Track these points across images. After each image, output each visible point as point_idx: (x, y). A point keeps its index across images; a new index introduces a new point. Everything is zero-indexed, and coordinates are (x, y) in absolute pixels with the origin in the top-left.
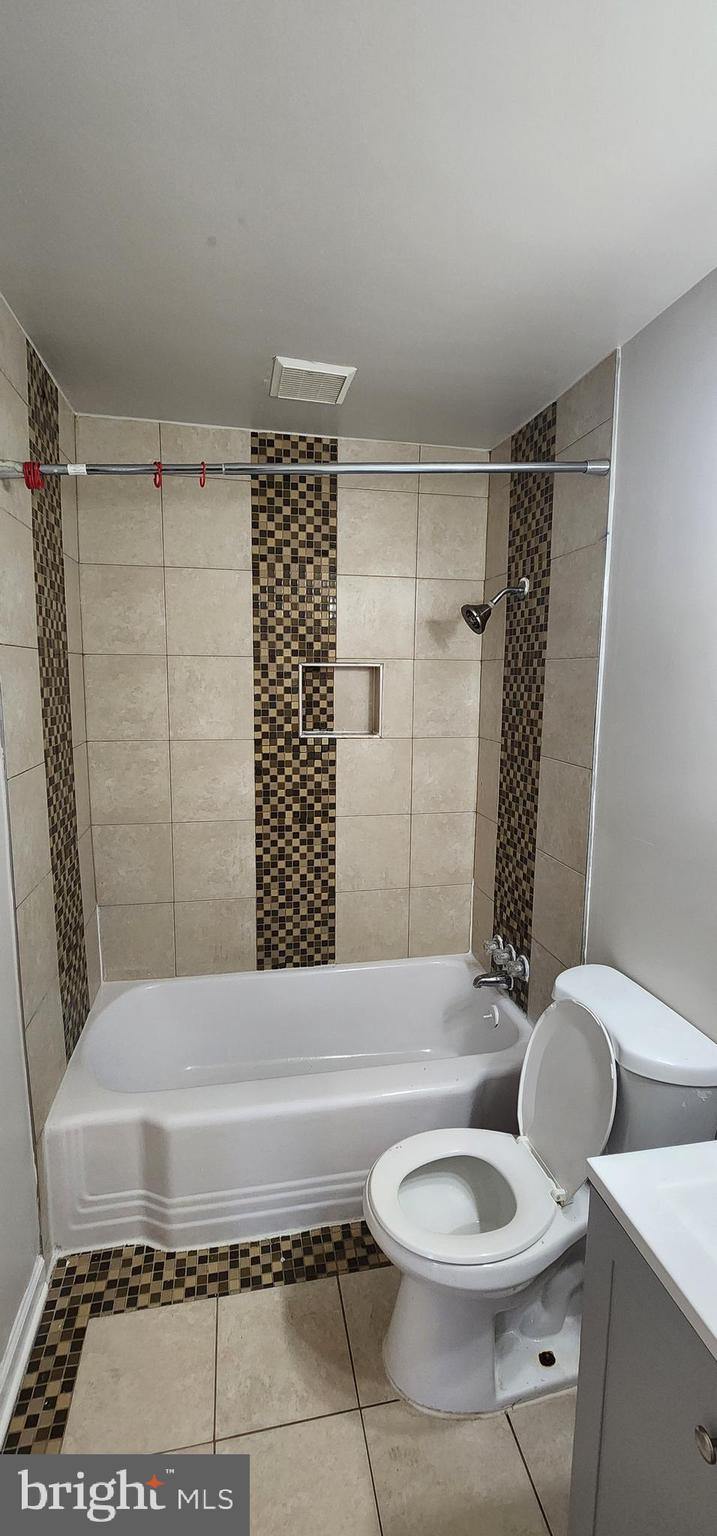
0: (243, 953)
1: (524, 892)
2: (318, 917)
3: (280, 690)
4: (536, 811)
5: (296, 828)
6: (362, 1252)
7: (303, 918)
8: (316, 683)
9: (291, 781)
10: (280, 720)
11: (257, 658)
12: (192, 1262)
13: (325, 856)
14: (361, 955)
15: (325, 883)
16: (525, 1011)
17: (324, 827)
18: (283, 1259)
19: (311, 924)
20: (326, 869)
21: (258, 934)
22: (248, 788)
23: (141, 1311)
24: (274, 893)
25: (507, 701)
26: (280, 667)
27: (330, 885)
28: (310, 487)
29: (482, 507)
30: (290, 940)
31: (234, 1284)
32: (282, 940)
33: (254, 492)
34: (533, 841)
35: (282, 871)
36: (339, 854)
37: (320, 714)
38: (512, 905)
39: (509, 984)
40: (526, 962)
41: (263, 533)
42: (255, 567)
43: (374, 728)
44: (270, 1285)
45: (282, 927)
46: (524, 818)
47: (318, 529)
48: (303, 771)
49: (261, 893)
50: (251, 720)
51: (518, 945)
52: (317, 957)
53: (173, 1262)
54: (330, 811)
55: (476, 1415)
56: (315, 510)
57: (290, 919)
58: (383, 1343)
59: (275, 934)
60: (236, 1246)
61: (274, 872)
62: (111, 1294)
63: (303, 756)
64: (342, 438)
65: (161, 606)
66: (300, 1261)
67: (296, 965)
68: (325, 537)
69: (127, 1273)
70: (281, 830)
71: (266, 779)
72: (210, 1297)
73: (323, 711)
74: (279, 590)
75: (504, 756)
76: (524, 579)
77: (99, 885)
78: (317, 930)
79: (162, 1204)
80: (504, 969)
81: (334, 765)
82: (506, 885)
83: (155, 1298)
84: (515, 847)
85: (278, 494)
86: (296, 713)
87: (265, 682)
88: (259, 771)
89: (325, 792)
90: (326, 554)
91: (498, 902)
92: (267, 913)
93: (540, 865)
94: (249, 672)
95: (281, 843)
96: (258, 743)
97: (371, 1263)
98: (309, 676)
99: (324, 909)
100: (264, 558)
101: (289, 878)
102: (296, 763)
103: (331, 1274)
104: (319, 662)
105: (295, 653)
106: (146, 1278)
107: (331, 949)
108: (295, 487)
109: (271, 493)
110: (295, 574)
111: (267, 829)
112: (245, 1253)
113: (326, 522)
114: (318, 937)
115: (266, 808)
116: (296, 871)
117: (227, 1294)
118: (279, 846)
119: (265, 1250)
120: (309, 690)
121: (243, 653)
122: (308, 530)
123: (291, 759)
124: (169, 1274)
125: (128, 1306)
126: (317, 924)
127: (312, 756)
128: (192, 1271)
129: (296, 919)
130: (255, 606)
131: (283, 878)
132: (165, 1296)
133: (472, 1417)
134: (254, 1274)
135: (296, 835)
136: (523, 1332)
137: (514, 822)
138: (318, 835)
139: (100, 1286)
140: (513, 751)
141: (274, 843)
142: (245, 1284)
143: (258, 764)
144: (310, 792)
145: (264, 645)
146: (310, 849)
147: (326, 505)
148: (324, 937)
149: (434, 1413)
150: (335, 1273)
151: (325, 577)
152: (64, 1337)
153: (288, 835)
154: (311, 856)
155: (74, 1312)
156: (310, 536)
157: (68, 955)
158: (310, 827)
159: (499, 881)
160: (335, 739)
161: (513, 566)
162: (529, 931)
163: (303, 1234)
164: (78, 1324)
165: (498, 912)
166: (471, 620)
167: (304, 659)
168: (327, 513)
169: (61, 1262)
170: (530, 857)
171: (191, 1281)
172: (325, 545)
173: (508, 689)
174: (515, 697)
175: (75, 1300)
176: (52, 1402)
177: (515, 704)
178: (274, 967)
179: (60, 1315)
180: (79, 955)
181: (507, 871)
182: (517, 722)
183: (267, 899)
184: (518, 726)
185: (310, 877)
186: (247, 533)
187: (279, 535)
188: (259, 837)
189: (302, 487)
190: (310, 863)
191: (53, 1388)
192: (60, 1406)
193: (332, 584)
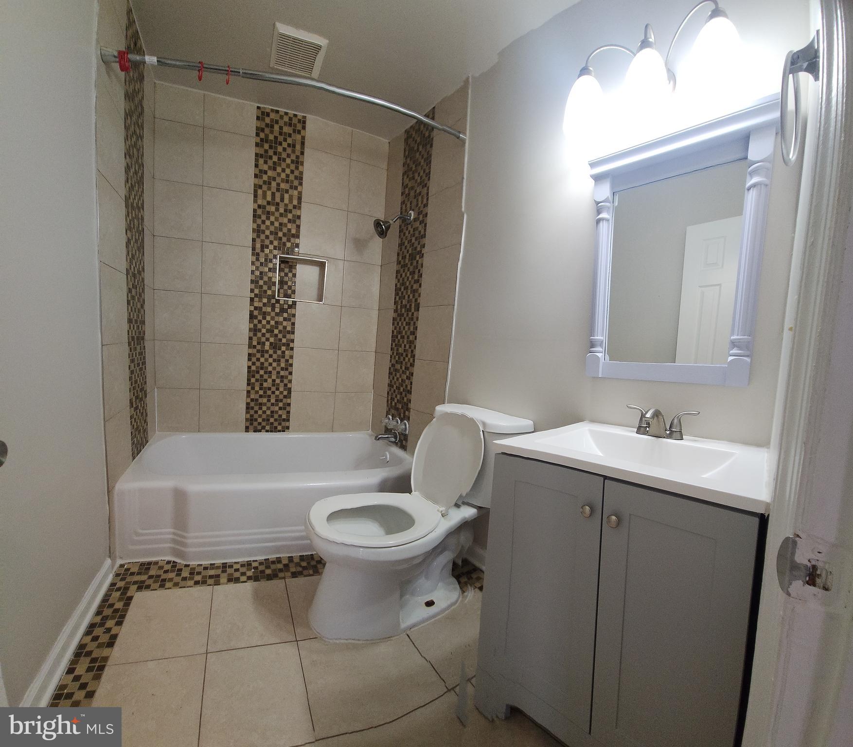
0: (238, 422)
1: (406, 386)
2: (281, 405)
3: (266, 269)
4: (416, 339)
5: (271, 352)
6: (300, 569)
7: (273, 404)
8: (287, 271)
9: (269, 324)
10: (265, 288)
11: (254, 249)
12: (199, 569)
13: (287, 369)
14: (304, 428)
15: (286, 385)
16: (406, 450)
17: (287, 353)
18: (253, 570)
19: (277, 408)
20: (286, 377)
21: (246, 411)
22: (245, 326)
23: (168, 590)
24: (257, 388)
25: (398, 284)
26: (266, 255)
27: (288, 386)
28: (289, 145)
29: (383, 175)
30: (264, 416)
31: (223, 580)
32: (260, 416)
33: (257, 145)
34: (414, 357)
35: (262, 376)
36: (295, 369)
38: (399, 396)
39: (396, 438)
40: (407, 423)
41: (261, 171)
42: (255, 192)
43: (320, 299)
44: (245, 582)
45: (260, 409)
46: (408, 346)
47: (292, 172)
48: (277, 319)
49: (249, 388)
50: (249, 286)
51: (402, 415)
52: (279, 428)
53: (189, 568)
54: (291, 344)
56: (292, 160)
57: (266, 403)
59: (256, 412)
60: (226, 563)
61: (257, 376)
62: (150, 582)
63: (277, 310)
64: (309, 116)
65: (201, 210)
66: (263, 572)
67: (267, 431)
68: (296, 178)
69: (161, 572)
70: (263, 352)
71: (256, 321)
72: (209, 585)
73: (290, 287)
74: (268, 208)
75: (395, 315)
76: (411, 212)
77: (157, 375)
78: (280, 412)
79: (183, 537)
81: (295, 317)
82: (395, 386)
83: (176, 585)
84: (401, 363)
85: (271, 147)
86: (275, 283)
87: (258, 264)
88: (252, 317)
89: (289, 332)
90: (296, 188)
91: (390, 398)
92: (252, 400)
93: (416, 370)
94: (250, 258)
95: (262, 360)
96: (252, 300)
97: (305, 574)
98: (283, 266)
99: (285, 400)
100: (260, 187)
101: (266, 381)
102: (273, 314)
103: (281, 578)
104: (289, 255)
105: (275, 248)
106: (171, 575)
107: (287, 424)
108: (281, 144)
109: (266, 146)
110: (278, 195)
111: (254, 351)
112: (231, 566)
113: (297, 168)
114: (280, 416)
115: (255, 338)
116: (270, 377)
117: (219, 585)
119: (243, 566)
120: (283, 274)
121: (246, 245)
122: (287, 172)
123: (270, 311)
124: (185, 573)
125: (159, 588)
126: (280, 408)
127: (283, 310)
128: (199, 573)
129: (269, 404)
130: (254, 216)
131: (262, 380)
132: (182, 583)
134: (235, 577)
135: (271, 356)
137: (401, 350)
138: (283, 357)
139: (144, 577)
140: (401, 311)
141: (258, 360)
142: (230, 580)
143: (251, 313)
144: (280, 332)
145: (258, 241)
146: (279, 365)
147: (297, 157)
148: (284, 417)
150: (284, 578)
151: (295, 202)
152: (120, 600)
153: (267, 356)
154: (278, 369)
155: (126, 589)
156: (288, 176)
157: (136, 401)
158: (279, 352)
159: (390, 385)
160: (296, 301)
161: (404, 206)
162: (409, 407)
163: (265, 560)
164: (129, 594)
165: (389, 403)
166: (379, 230)
167: (281, 252)
168: (298, 163)
169: (122, 566)
170: (411, 366)
171: (198, 578)
172: (296, 183)
173: (399, 277)
174: (403, 280)
175: (127, 583)
176: (109, 630)
177: (403, 284)
178: (255, 431)
179: (118, 589)
180: (144, 407)
181: (395, 378)
182: (404, 294)
183: (252, 392)
184: (405, 296)
185: (278, 381)
186: (252, 170)
187: (270, 173)
188: (250, 355)
189: (285, 145)
190: (278, 373)
191: (110, 623)
192: (113, 632)
193: (298, 207)
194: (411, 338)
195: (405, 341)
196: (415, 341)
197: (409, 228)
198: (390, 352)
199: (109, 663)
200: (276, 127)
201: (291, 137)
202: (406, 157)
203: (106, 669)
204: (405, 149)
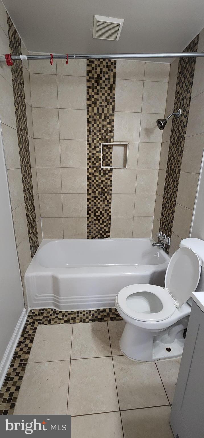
0: (83, 233)
1: (170, 217)
2: (105, 224)
3: (95, 152)
4: (177, 191)
5: (99, 197)
6: (115, 316)
7: (101, 224)
8: (107, 150)
9: (98, 182)
10: (95, 162)
11: (88, 141)
12: (66, 314)
13: (108, 206)
14: (118, 236)
16: (168, 254)
17: (108, 197)
18: (92, 316)
19: (103, 226)
20: (108, 210)
21: (87, 228)
22: (85, 183)
23: (52, 325)
24: (92, 216)
25: (170, 155)
26: (95, 144)
27: (109, 215)
28: (106, 79)
29: (166, 86)
30: (97, 230)
31: (78, 321)
32: (95, 230)
33: (88, 81)
34: (175, 201)
35: (95, 210)
36: (112, 205)
37: (107, 160)
38: (166, 222)
39: (163, 246)
40: (170, 239)
41: (90, 96)
42: (88, 108)
43: (125, 166)
44: (88, 322)
46: (173, 194)
47: (109, 95)
48: (102, 179)
49: (88, 216)
50: (86, 162)
51: (167, 234)
52: (105, 236)
53: (61, 313)
54: (110, 192)
55: (146, 362)
56: (108, 87)
57: (97, 224)
58: (120, 340)
59: (92, 228)
60: (79, 311)
61: (92, 210)
62: (44, 320)
63: (102, 174)
64: (118, 60)
65: (58, 122)
66: (96, 317)
67: (99, 238)
68: (111, 98)
69: (49, 315)
70: (95, 197)
71: (90, 181)
72: (71, 323)
73: (109, 160)
74: (95, 117)
75: (167, 174)
76: (180, 110)
77: (41, 211)
78: (105, 228)
79: (58, 298)
80: (162, 241)
81: (112, 177)
82: (165, 216)
83: (56, 322)
84: (169, 203)
85: (96, 81)
86: (100, 159)
87: (90, 149)
88: (88, 178)
89: (109, 186)
90: (111, 104)
91: (162, 221)
92: (90, 222)
93: (176, 209)
94: (86, 146)
95: (95, 201)
96: (88, 169)
97: (117, 319)
98: (105, 148)
99: (107, 222)
100: (90, 105)
101: (97, 212)
102: (100, 176)
103: (105, 321)
104: (108, 143)
105: (100, 139)
106: (54, 317)
107: (109, 234)
108: (101, 79)
109: (93, 81)
110: (100, 111)
111: (90, 197)
112: (81, 313)
113: (111, 92)
114: (105, 230)
115: (90, 190)
116: (99, 210)
117: (76, 323)
118: (94, 202)
119: (87, 313)
120: (105, 153)
121: (84, 139)
122: (105, 95)
123: (98, 174)
124: (60, 316)
125: (48, 323)
126: (105, 226)
127: (105, 174)
128: (66, 316)
129: (99, 224)
130: (88, 122)
131: (95, 212)
132: (59, 322)
133: (145, 362)
134: (83, 319)
135: (99, 199)
136: (161, 341)
137: (169, 196)
138: (106, 199)
139: (41, 318)
140: (170, 172)
141: (93, 201)
142: (81, 321)
143: (88, 176)
144: (104, 186)
145: (90, 136)
146: (104, 203)
147: (112, 85)
148: (107, 230)
149: (134, 360)
150: (107, 321)
151: (111, 112)
152: (31, 329)
153: (97, 199)
154: (104, 206)
155: (34, 323)
156: (106, 97)
157: (31, 229)
158: (104, 197)
159: (162, 215)
160: (112, 169)
161: (176, 106)
162: (171, 230)
163: (98, 310)
164: (35, 327)
165: (161, 224)
166: (160, 125)
167: (103, 141)
168: (112, 89)
169: (31, 311)
170: (173, 206)
171: (66, 319)
172: (111, 101)
173: (170, 151)
174: (173, 153)
175: (34, 320)
176: (27, 345)
177: (172, 156)
178: (92, 238)
179: (30, 324)
180: (35, 230)
181: (165, 211)
182: (173, 162)
183: (90, 218)
184: (173, 163)
185: (103, 212)
186: (85, 96)
187: (96, 97)
188: (88, 199)
189: (104, 79)
190: (104, 208)
191: (28, 342)
192: (29, 346)
193: (113, 115)
194: (175, 189)
195: (172, 191)
196: (177, 192)
197: (178, 120)
198: (163, 195)
199: (28, 362)
200: (99, 69)
201: (107, 74)
202: (179, 73)
203: (27, 365)
204: (179, 68)
